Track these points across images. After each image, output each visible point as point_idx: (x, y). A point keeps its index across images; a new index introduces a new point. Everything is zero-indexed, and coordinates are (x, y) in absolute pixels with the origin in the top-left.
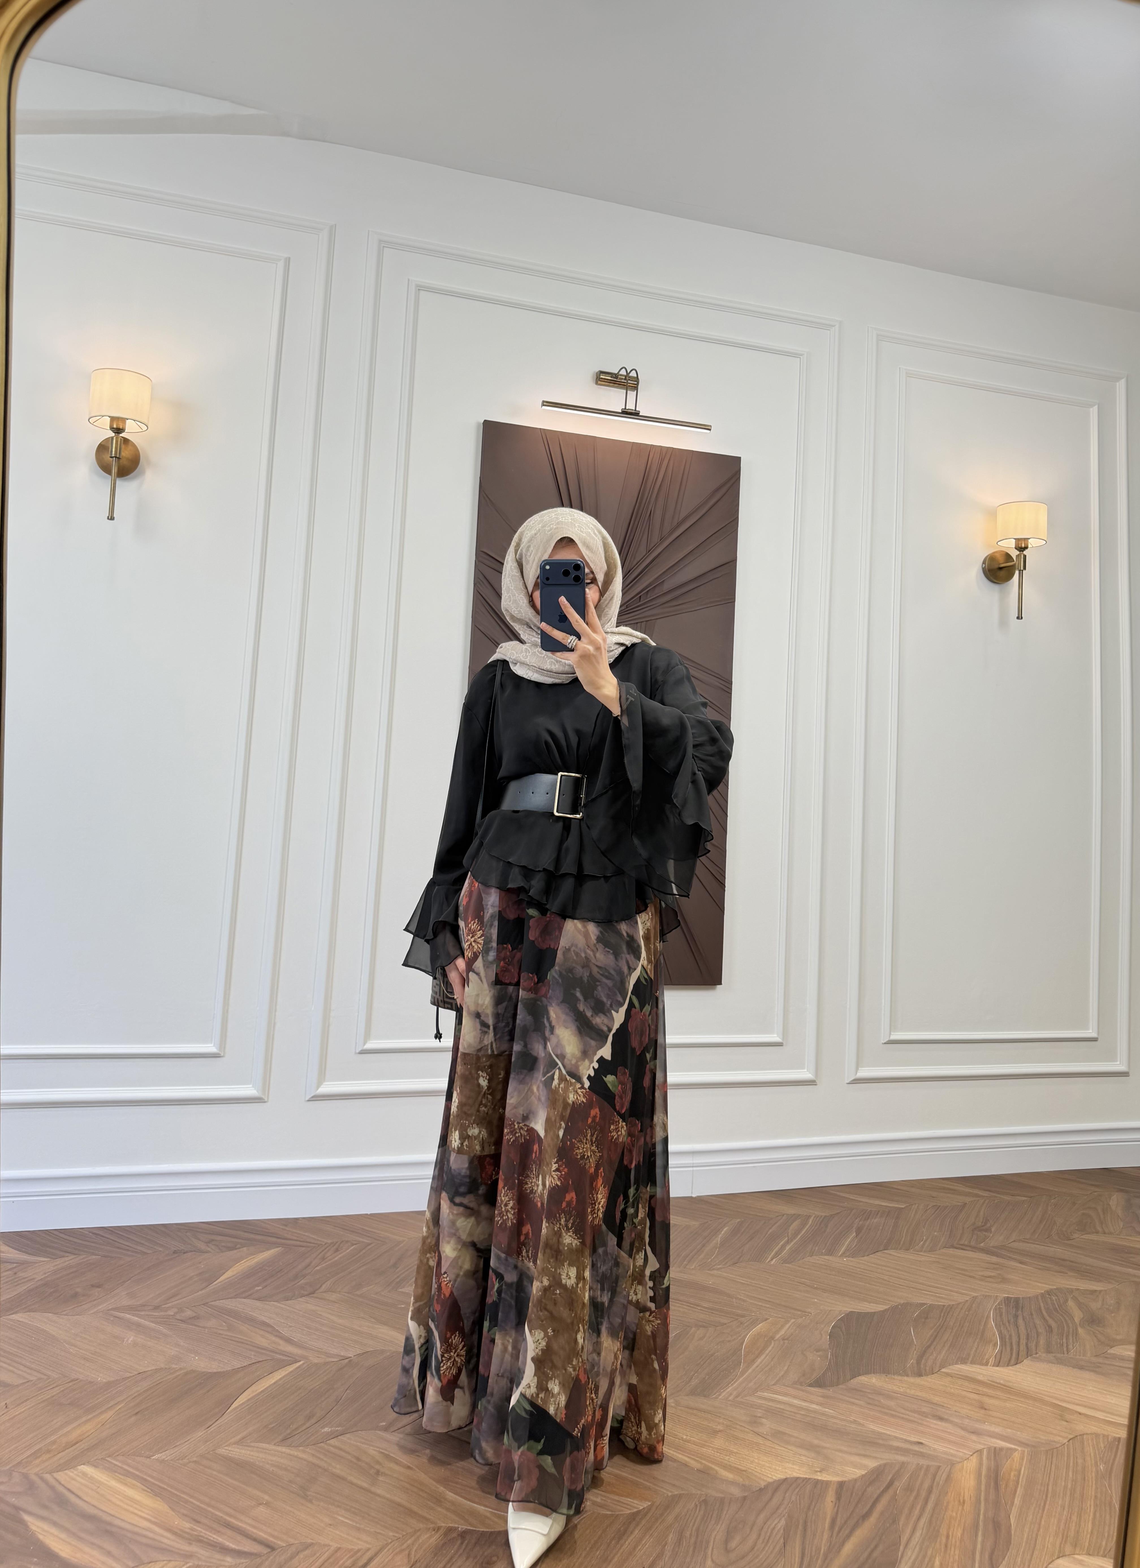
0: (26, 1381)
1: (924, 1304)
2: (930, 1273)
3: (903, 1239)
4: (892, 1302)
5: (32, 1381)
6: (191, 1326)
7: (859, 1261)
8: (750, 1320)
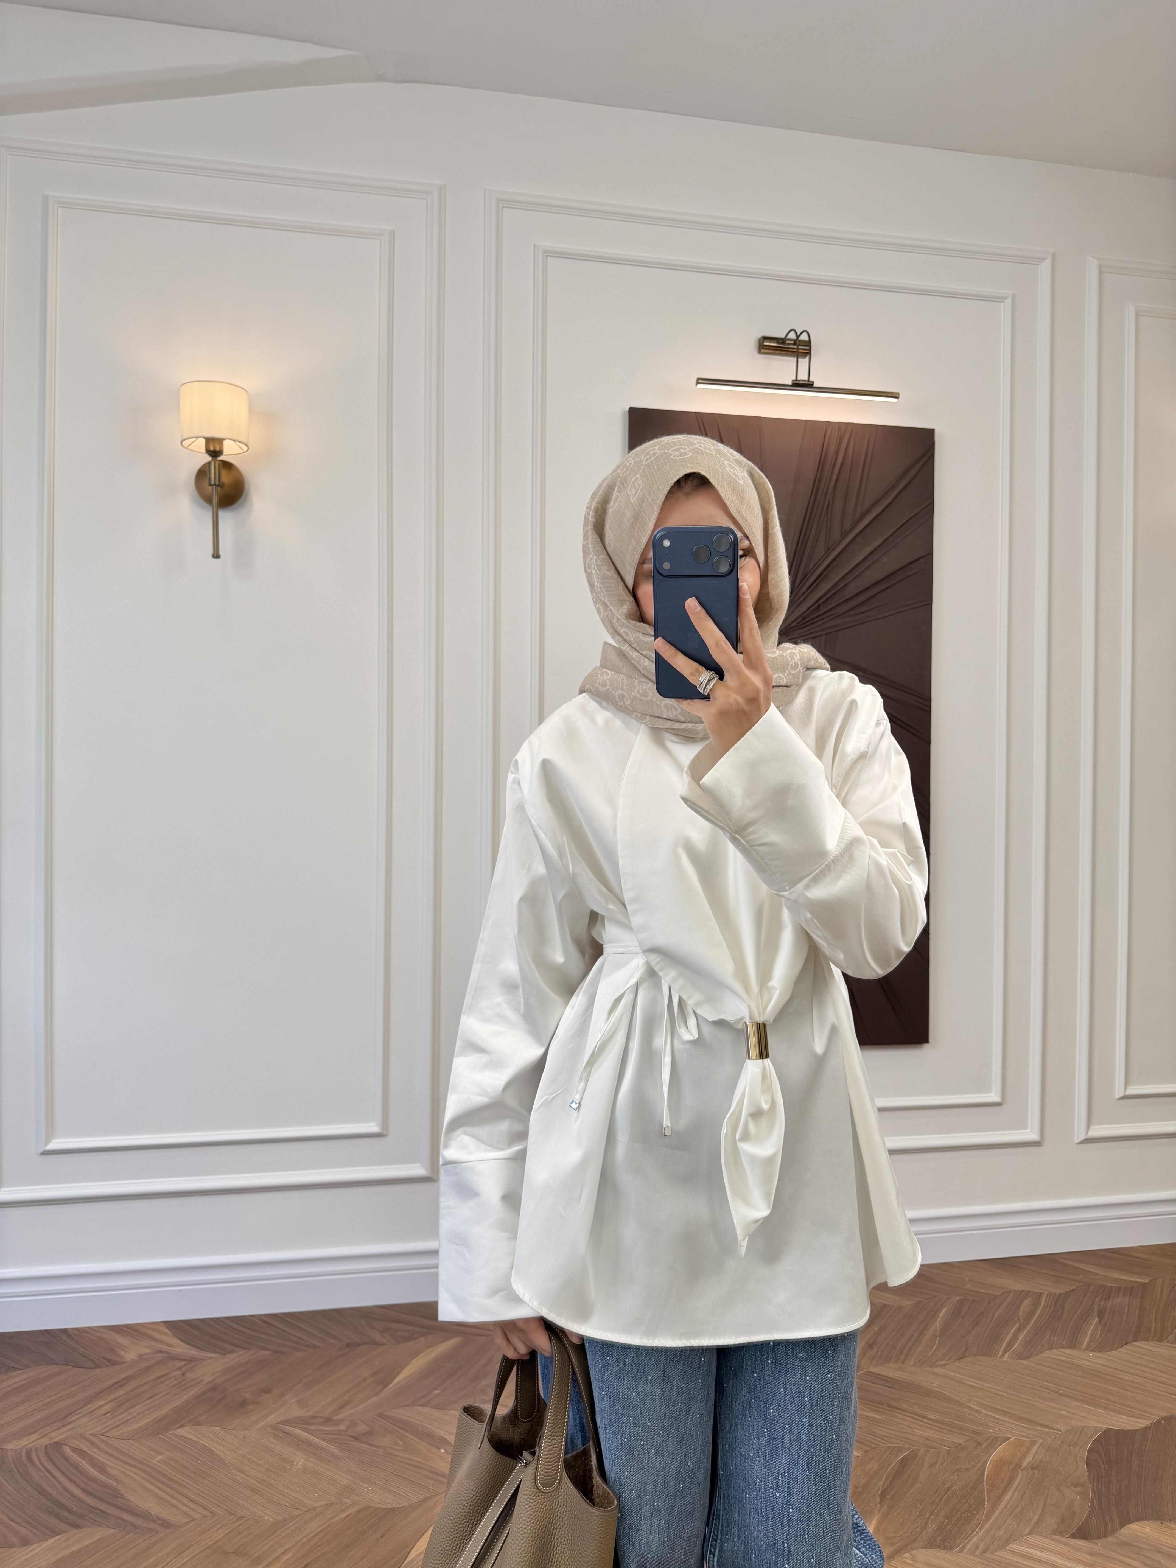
0: (191, 1519)
3: (1153, 1326)
4: (1154, 1415)
5: (196, 1519)
6: (364, 1446)
7: (1106, 1357)
8: (987, 1440)
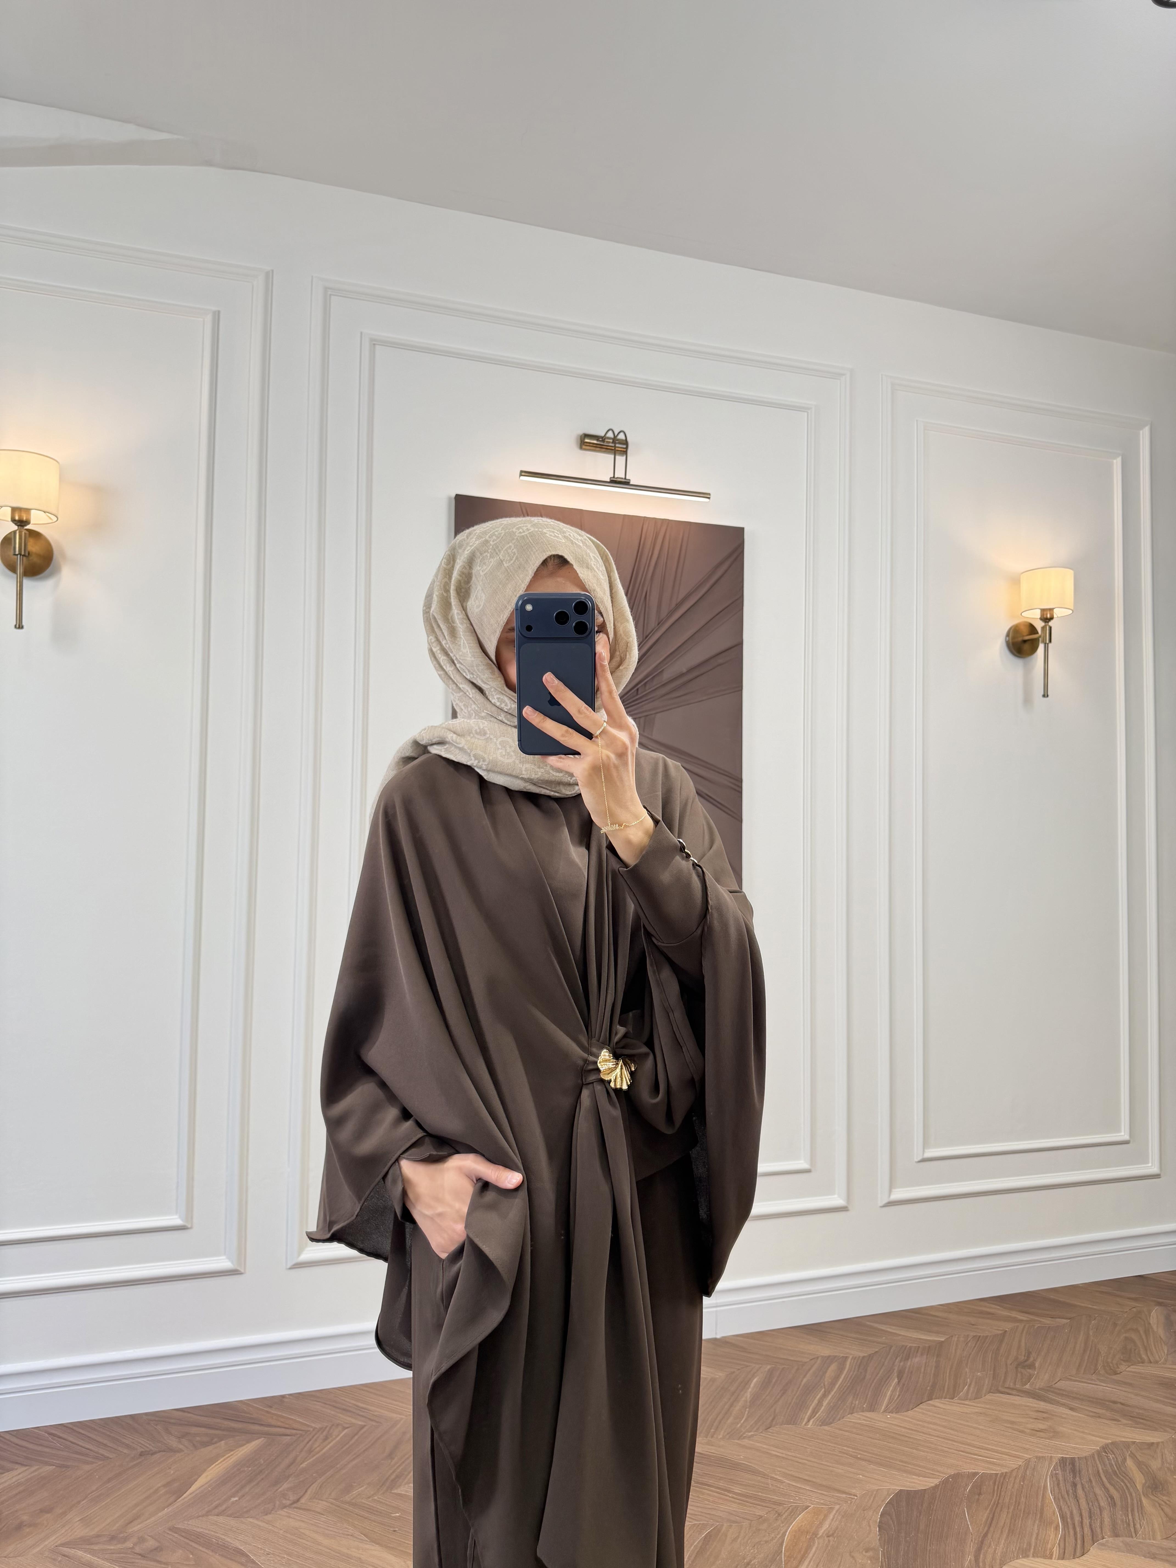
1: (975, 1474)
2: (979, 1429)
3: (947, 1384)
4: (942, 1473)
6: (152, 1563)
7: (901, 1417)
8: (787, 1510)
